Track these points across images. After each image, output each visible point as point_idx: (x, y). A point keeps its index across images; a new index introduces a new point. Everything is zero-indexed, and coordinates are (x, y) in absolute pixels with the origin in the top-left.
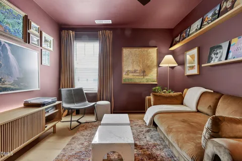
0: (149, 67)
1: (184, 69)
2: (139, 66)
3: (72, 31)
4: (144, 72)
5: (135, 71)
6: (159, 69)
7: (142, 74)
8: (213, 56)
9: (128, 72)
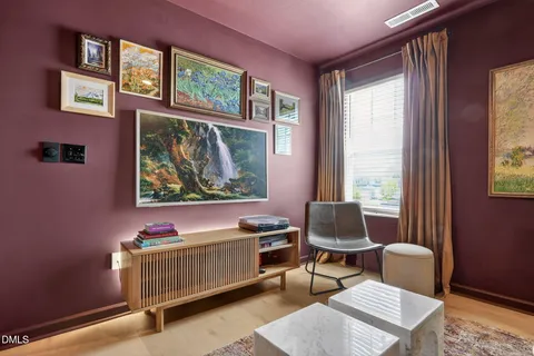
3: (340, 70)
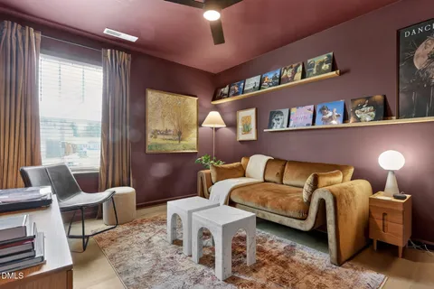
0: (187, 125)
1: (236, 132)
2: (172, 123)
3: (36, 30)
4: (180, 134)
5: (166, 132)
6: (200, 129)
7: (177, 137)
8: (274, 121)
9: (156, 133)
